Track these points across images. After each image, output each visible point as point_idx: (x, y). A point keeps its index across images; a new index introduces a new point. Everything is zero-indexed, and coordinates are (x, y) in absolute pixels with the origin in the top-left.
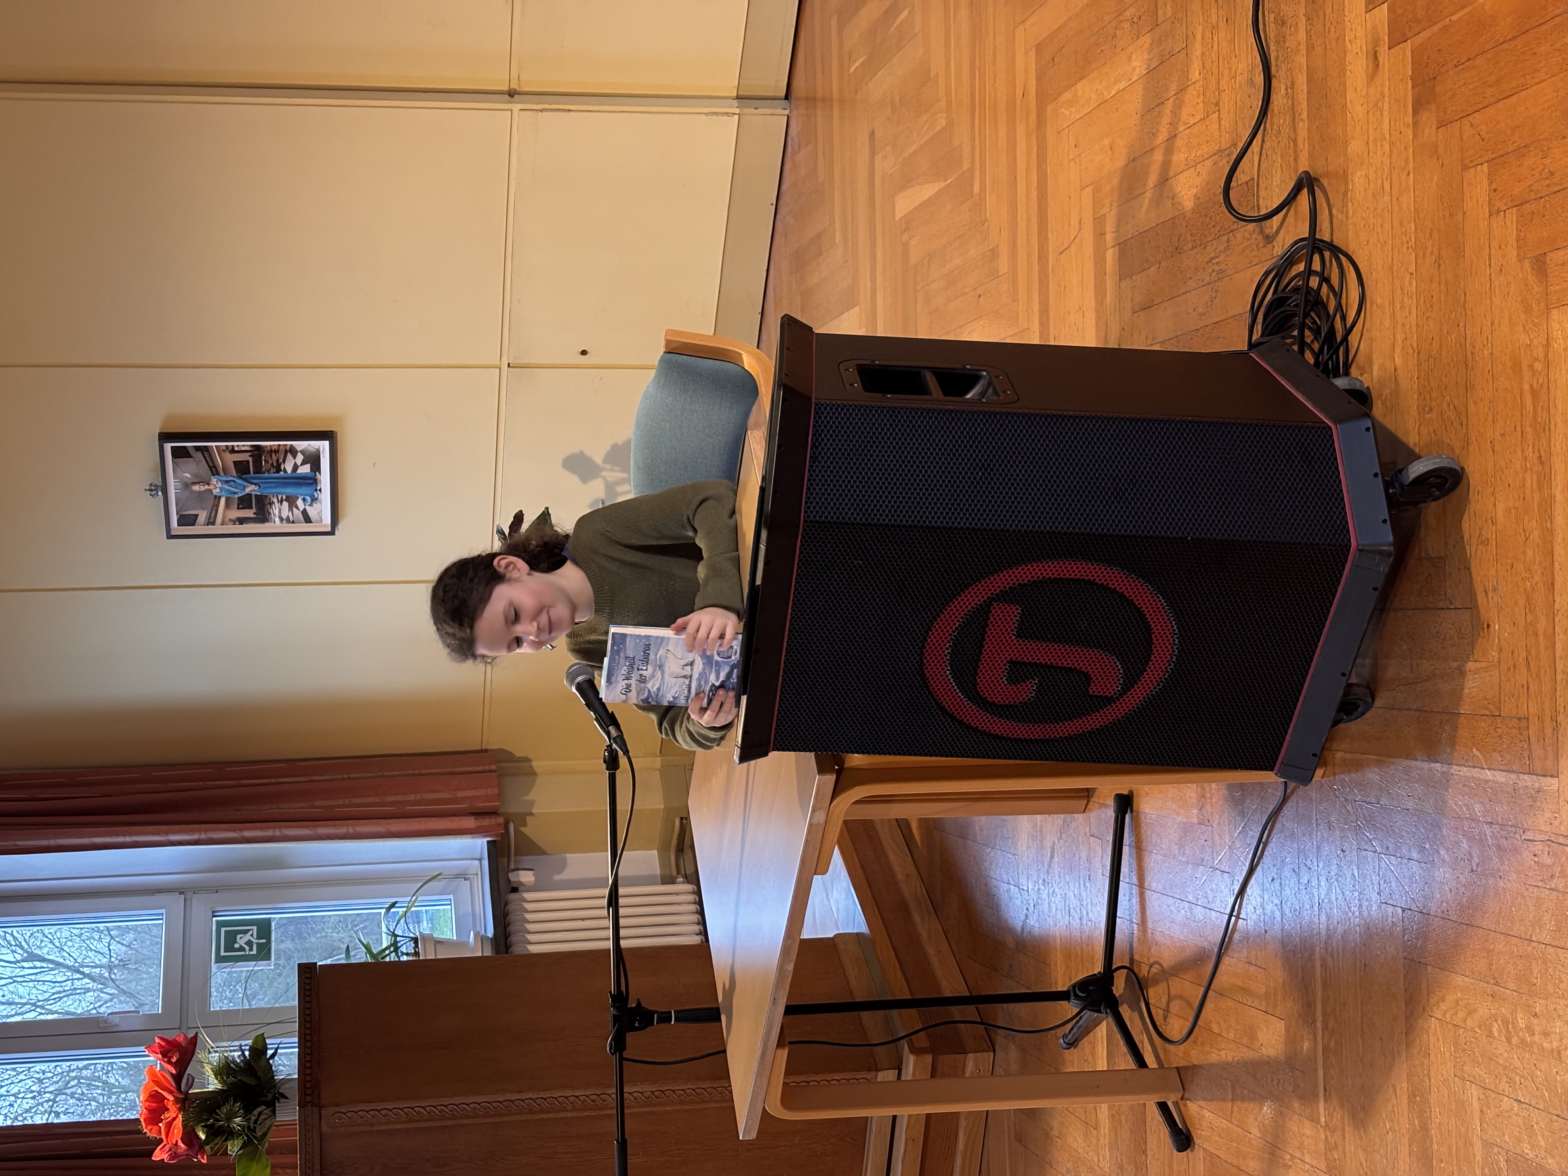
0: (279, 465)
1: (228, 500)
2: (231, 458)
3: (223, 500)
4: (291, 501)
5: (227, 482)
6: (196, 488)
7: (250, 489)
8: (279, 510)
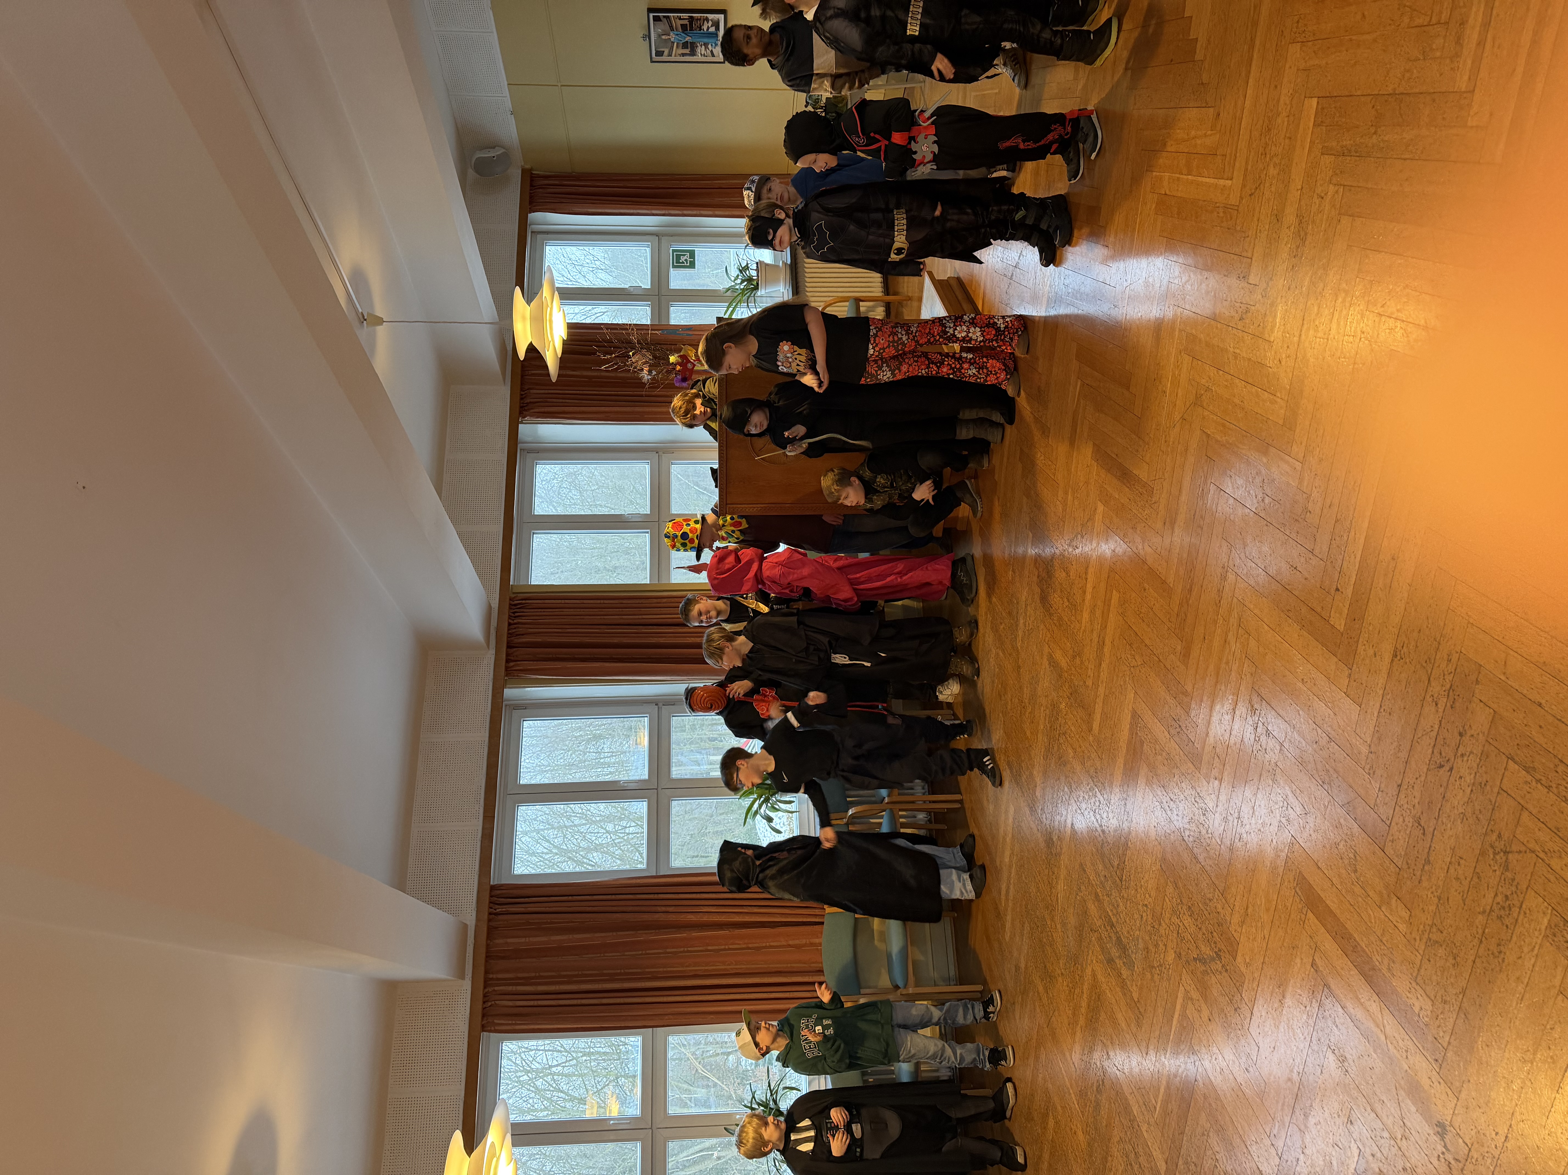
0: (701, 27)
1: (677, 43)
2: (680, 22)
3: (675, 44)
4: (706, 45)
5: (677, 35)
6: (663, 37)
7: (688, 39)
8: (700, 50)
